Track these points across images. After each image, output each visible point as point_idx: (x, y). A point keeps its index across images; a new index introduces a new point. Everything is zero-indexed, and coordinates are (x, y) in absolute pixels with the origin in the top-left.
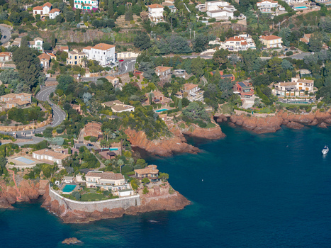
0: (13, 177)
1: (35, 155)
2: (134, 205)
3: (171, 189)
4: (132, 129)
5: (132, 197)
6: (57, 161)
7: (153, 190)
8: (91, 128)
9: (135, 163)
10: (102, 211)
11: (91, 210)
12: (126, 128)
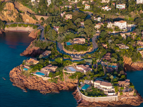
0: (65, 77)
1: (77, 67)
2: (115, 100)
3: (135, 93)
4: (126, 56)
5: (114, 96)
6: (85, 71)
7: (125, 94)
8: (107, 55)
9: (120, 77)
10: (97, 102)
11: (92, 101)
12: (124, 56)
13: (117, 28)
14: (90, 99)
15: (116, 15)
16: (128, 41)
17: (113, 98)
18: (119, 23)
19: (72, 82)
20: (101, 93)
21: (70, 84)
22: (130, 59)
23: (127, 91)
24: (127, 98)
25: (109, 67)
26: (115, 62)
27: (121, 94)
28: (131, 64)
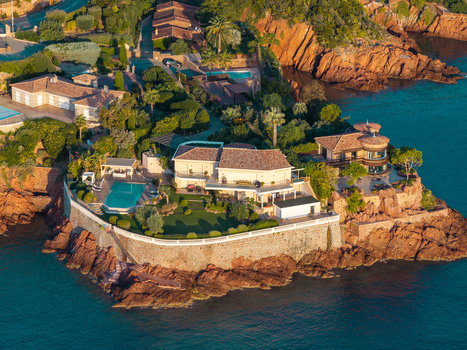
2: (323, 246)
3: (429, 195)
4: (276, 16)
5: (317, 222)
7: (376, 200)
8: (171, 15)
10: (228, 266)
11: (195, 266)
14: (182, 256)
17: (317, 230)
19: (14, 183)
20: (235, 216)
21: (11, 198)
22: (304, 30)
23: (378, 188)
24: (388, 225)
25: (212, 78)
26: (231, 50)
27: (356, 207)
28: (318, 59)
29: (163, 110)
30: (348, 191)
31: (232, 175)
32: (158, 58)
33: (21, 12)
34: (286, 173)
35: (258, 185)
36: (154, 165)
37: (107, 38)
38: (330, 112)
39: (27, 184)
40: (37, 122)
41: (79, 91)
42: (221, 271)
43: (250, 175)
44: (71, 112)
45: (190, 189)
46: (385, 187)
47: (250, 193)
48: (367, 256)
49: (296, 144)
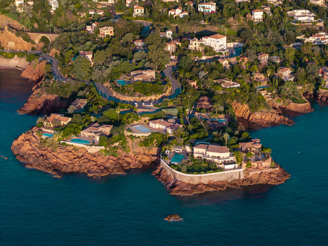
0: (130, 144)
1: (151, 124)
2: (238, 178)
3: (273, 163)
4: (237, 102)
5: (236, 170)
6: (169, 131)
7: (256, 164)
8: (203, 101)
9: (239, 136)
10: (206, 183)
11: (196, 182)
12: (233, 101)
13: (208, 50)
14: (192, 179)
15: (200, 25)
16: (235, 73)
17: (236, 173)
18: (213, 39)
19: (146, 152)
20: (210, 167)
21: (145, 157)
22: (246, 106)
23: (257, 160)
24: (259, 172)
25: (212, 121)
26: (220, 113)
27: (249, 166)
28: (249, 115)
29: (194, 131)
30: (247, 161)
31: (211, 154)
32: (197, 114)
33: (157, 98)
34: (228, 154)
35: (219, 157)
36: (188, 149)
37: (181, 108)
38: (245, 135)
39: (151, 153)
40: (155, 133)
41: (169, 124)
42: (204, 185)
43: (216, 154)
44: (166, 131)
45: (198, 157)
46: (259, 160)
47: (216, 160)
48: (251, 181)
49: (233, 144)
